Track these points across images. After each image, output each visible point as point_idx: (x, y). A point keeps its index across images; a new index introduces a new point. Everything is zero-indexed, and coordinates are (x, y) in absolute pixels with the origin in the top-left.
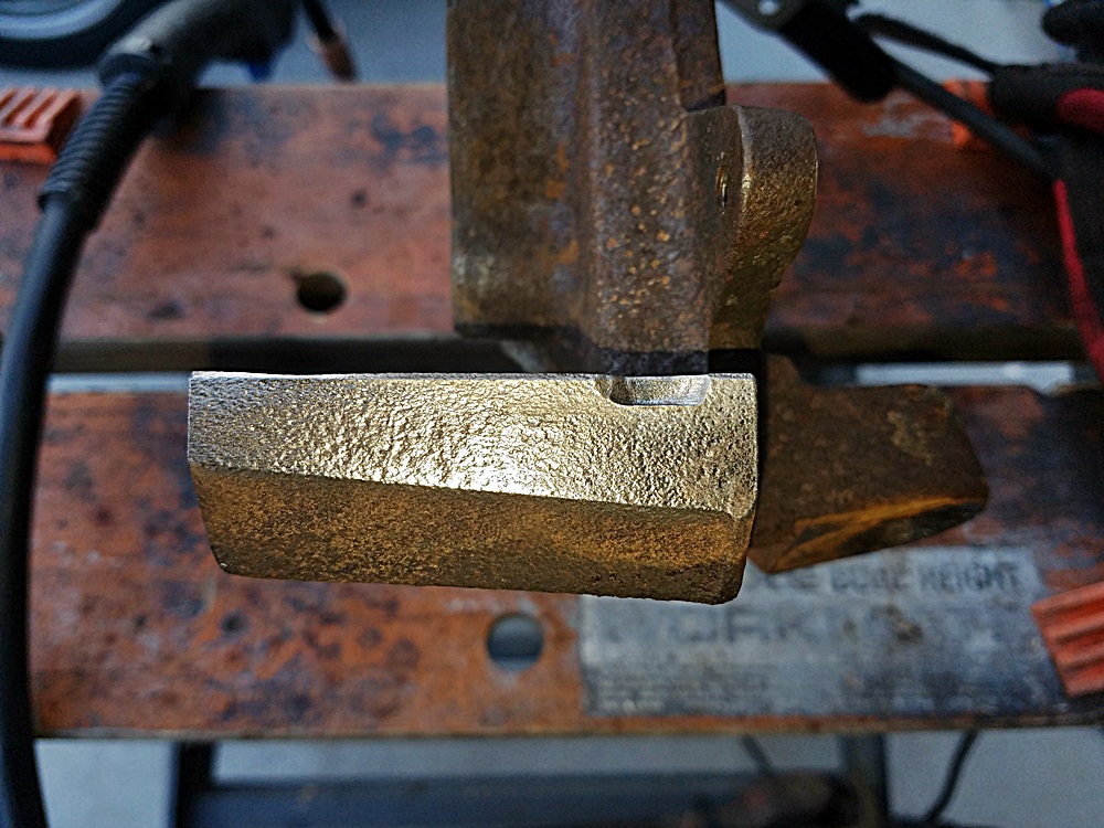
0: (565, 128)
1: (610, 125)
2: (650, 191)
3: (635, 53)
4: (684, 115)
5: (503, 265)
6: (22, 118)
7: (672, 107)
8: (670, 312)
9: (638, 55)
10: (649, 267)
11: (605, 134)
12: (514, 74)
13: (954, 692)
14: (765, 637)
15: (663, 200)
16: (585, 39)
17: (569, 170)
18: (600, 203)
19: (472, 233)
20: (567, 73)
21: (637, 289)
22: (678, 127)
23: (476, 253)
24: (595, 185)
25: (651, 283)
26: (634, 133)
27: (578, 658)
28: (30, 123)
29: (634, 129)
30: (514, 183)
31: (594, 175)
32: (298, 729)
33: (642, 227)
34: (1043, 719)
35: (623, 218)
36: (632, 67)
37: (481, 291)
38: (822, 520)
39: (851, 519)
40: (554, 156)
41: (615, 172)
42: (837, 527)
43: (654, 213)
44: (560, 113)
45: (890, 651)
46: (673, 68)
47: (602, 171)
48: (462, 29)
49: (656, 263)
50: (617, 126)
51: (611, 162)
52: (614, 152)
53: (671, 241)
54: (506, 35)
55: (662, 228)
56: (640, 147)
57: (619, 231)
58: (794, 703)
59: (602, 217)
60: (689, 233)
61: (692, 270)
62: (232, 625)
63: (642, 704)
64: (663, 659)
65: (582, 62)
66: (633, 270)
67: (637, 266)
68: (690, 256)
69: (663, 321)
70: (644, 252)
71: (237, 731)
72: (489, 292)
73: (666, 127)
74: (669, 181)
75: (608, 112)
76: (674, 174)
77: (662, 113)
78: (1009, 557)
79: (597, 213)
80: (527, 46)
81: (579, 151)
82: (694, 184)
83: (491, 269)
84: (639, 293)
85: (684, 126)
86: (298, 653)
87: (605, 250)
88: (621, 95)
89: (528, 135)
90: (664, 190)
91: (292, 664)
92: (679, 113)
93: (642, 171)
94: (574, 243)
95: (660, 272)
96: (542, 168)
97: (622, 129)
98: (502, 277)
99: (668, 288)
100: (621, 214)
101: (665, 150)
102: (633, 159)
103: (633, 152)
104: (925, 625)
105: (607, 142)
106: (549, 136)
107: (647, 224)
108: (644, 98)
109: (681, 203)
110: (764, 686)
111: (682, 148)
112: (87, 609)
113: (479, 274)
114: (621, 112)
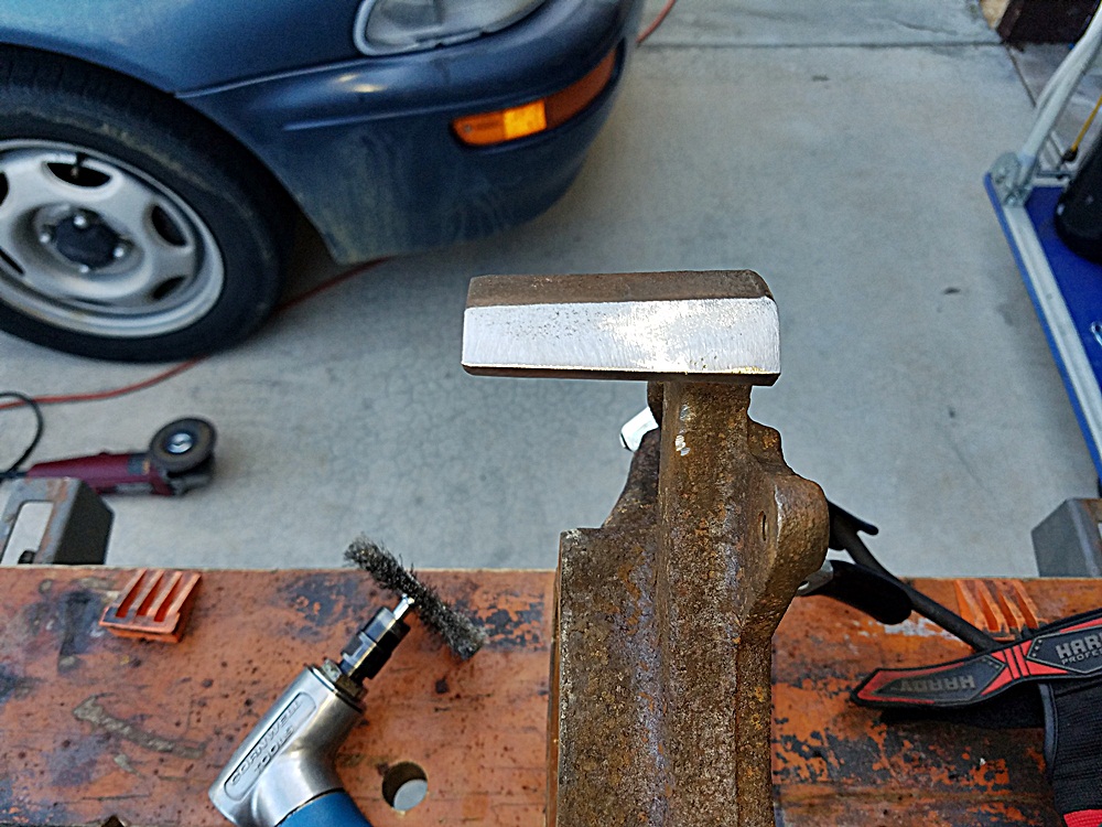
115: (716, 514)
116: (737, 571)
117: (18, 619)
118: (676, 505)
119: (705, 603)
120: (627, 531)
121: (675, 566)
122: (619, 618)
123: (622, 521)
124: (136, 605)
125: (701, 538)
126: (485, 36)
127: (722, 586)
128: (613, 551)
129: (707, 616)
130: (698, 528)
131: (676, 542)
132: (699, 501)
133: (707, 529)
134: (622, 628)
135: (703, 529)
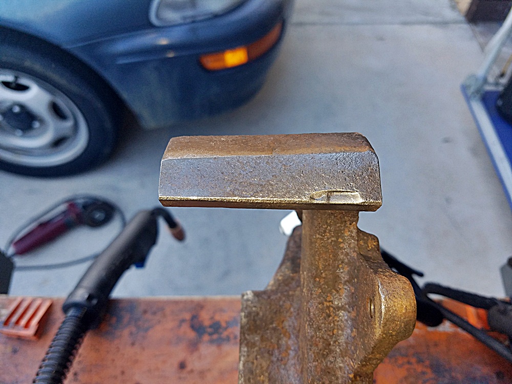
6: (23, 322)
28: (27, 326)
115: (337, 292)
116: (352, 331)
118: (311, 285)
119: (331, 351)
120: (282, 293)
121: (311, 326)
122: (276, 352)
123: (279, 285)
124: (14, 319)
125: (328, 307)
126: (216, 16)
127: (342, 340)
128: (273, 307)
129: (332, 359)
130: (326, 301)
131: (312, 310)
132: (326, 283)
133: (331, 301)
134: (278, 359)
135: (330, 301)
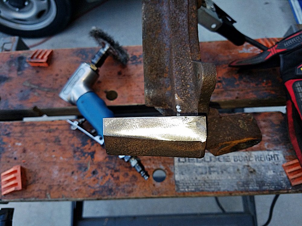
0: (168, 63)
1: (177, 64)
2: (185, 77)
3: (182, 48)
4: (192, 61)
5: (155, 91)
6: (40, 57)
7: (190, 59)
8: (190, 102)
9: (182, 49)
10: (185, 92)
11: (176, 66)
12: (157, 53)
13: (264, 185)
14: (218, 173)
15: (188, 79)
16: (171, 45)
17: (169, 71)
18: (175, 80)
19: (149, 85)
20: (168, 52)
21: (183, 97)
22: (191, 64)
23: (149, 89)
24: (174, 76)
25: (186, 96)
26: (182, 65)
27: (174, 179)
28: (42, 58)
29: (181, 64)
30: (157, 74)
31: (174, 74)
32: (110, 197)
33: (184, 84)
34: (286, 191)
35: (180, 83)
36: (181, 51)
37: (151, 97)
38: (224, 143)
39: (231, 143)
40: (165, 69)
41: (178, 73)
42: (228, 145)
43: (186, 81)
44: (166, 60)
45: (249, 176)
46: (189, 51)
47: (176, 73)
48: (146, 43)
49: (187, 91)
50: (178, 64)
51: (177, 71)
52: (178, 69)
53: (190, 87)
54: (155, 45)
55: (188, 84)
56: (183, 68)
57: (179, 85)
58: (225, 188)
59: (176, 82)
60: (194, 85)
61: (194, 93)
62: (94, 173)
63: (190, 189)
64: (194, 178)
65: (171, 50)
66: (182, 93)
67: (183, 92)
68: (194, 90)
69: (189, 103)
70: (184, 89)
71: (96, 198)
72: (152, 97)
73: (188, 64)
74: (189, 75)
75: (176, 61)
76: (190, 74)
77: (187, 61)
78: (276, 153)
79: (175, 82)
80: (159, 46)
81: (171, 68)
82: (194, 76)
83: (153, 92)
84: (184, 98)
85: (192, 64)
86: (109, 179)
87: (177, 89)
88: (179, 57)
89: (160, 64)
90: (188, 77)
91: (108, 181)
92: (191, 61)
93: (184, 73)
94: (170, 86)
95: (188, 93)
96: (163, 71)
97: (179, 64)
98: (155, 94)
99: (190, 96)
100: (180, 82)
101: (188, 68)
102: (182, 70)
103: (182, 69)
104: (256, 169)
105: (176, 67)
106: (164, 64)
107: (185, 84)
108: (184, 58)
109: (192, 79)
110: (218, 185)
111: (191, 68)
112: (60, 170)
113: (150, 93)
114: (179, 61)
117: (5, 64)
124: (36, 56)
